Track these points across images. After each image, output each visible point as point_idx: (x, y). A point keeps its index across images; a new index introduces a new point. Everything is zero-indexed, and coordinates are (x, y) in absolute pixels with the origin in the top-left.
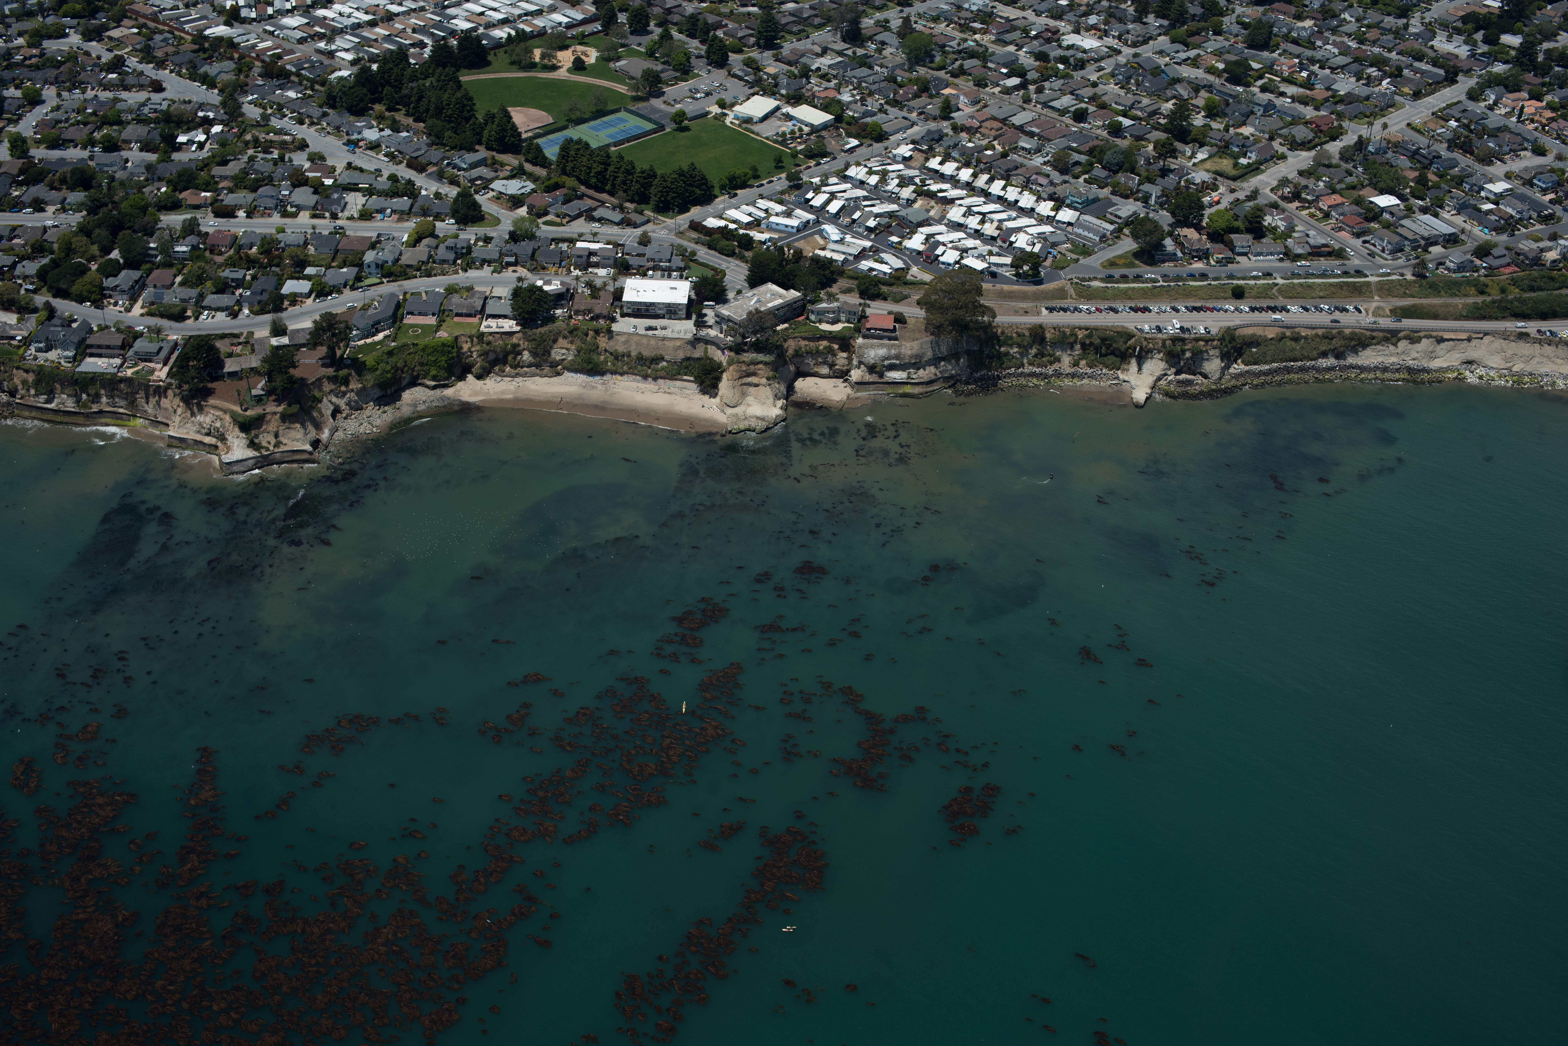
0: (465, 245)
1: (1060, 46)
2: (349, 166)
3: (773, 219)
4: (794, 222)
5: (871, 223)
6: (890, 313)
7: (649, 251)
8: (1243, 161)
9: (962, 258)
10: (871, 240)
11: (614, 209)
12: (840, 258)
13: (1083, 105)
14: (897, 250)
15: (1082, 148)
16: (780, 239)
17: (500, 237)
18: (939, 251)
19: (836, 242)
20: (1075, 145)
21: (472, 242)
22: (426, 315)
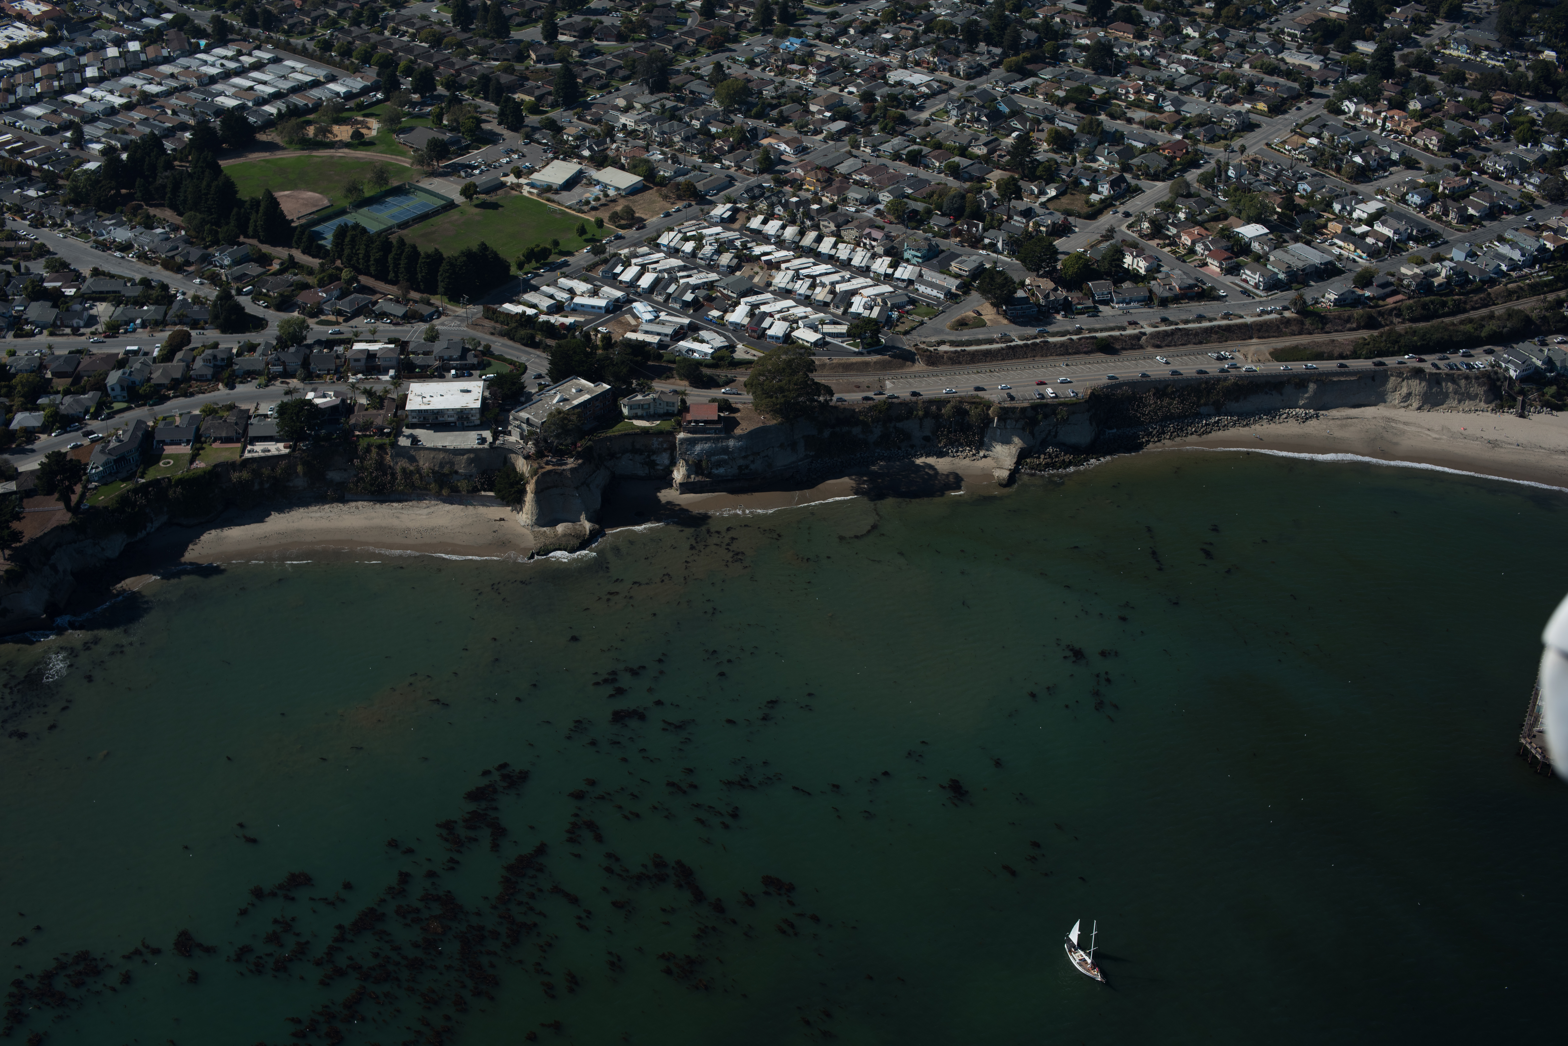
0: (224, 356)
1: (886, 83)
2: (96, 272)
3: (577, 300)
4: (602, 303)
5: (689, 297)
6: (713, 400)
7: (438, 347)
8: (1094, 197)
9: (793, 330)
10: (689, 316)
11: (397, 301)
12: (655, 339)
13: (916, 147)
14: (720, 325)
15: (917, 195)
16: (587, 322)
17: (267, 344)
18: (765, 324)
19: (650, 321)
20: (910, 191)
21: (235, 351)
22: (178, 443)
